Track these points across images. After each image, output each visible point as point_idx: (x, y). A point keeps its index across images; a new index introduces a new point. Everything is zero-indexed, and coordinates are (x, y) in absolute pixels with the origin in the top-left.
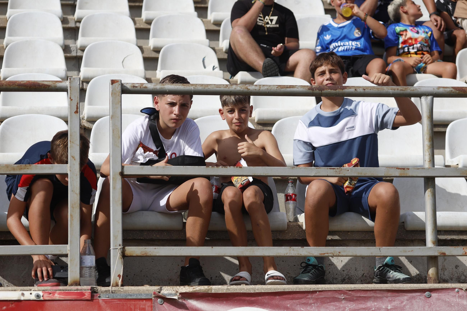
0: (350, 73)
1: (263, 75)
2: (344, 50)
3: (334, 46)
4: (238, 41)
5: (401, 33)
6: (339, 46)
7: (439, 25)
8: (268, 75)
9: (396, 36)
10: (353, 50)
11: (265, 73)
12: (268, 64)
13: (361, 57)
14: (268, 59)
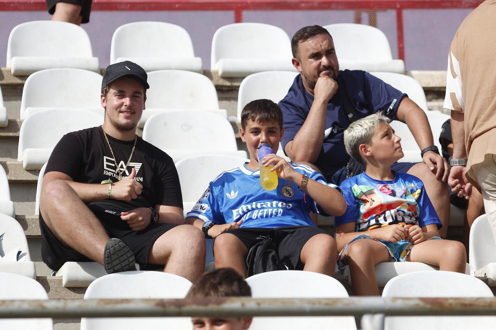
0: (270, 262)
1: (106, 270)
2: (262, 217)
3: (245, 210)
4: (55, 211)
5: (364, 197)
6: (253, 209)
7: (438, 170)
8: (116, 268)
9: (355, 203)
10: (279, 215)
11: (110, 266)
12: (115, 249)
13: (292, 230)
14: (114, 240)
